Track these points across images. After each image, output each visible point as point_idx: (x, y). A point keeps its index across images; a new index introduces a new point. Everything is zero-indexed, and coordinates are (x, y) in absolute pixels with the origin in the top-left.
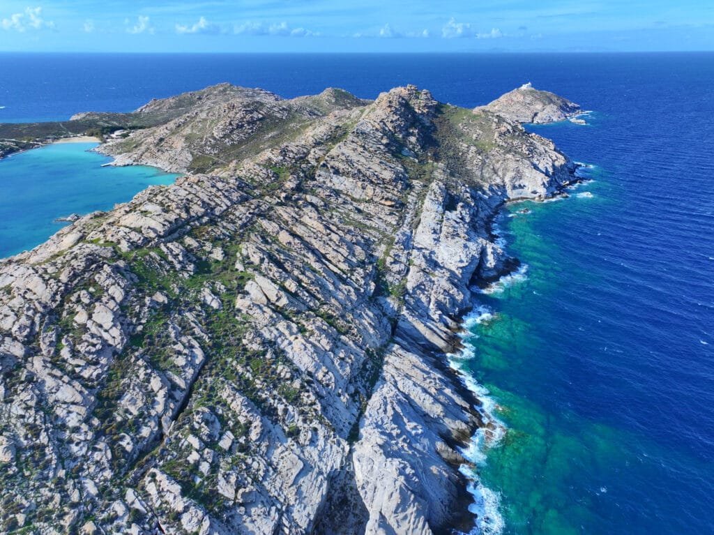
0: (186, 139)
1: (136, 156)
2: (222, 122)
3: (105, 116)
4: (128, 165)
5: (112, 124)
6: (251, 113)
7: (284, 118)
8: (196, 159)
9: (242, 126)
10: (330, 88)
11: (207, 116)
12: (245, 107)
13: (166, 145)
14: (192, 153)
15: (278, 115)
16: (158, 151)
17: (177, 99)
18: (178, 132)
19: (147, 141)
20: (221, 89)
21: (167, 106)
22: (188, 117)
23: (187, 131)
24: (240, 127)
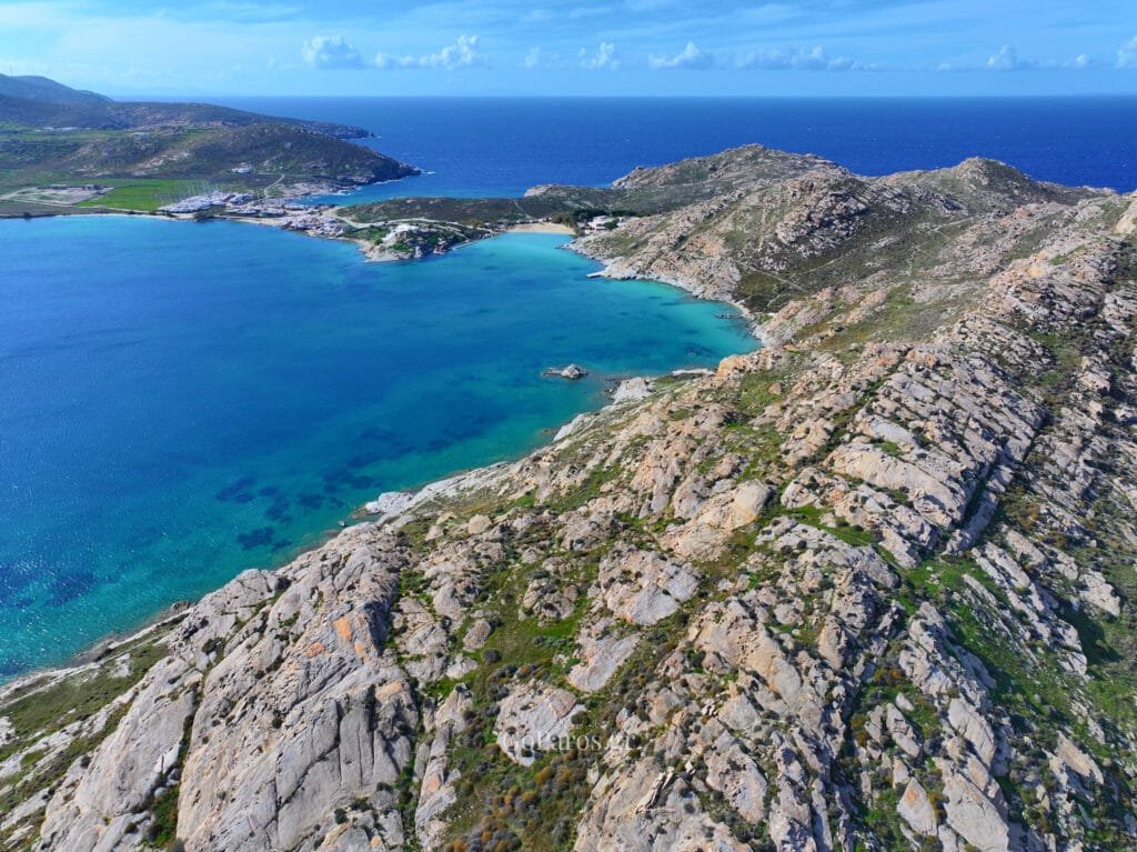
0: (727, 240)
1: (640, 263)
2: (793, 215)
3: (573, 192)
4: (629, 278)
5: (585, 205)
6: (846, 200)
7: (904, 212)
8: (747, 279)
9: (830, 223)
10: (976, 158)
11: (761, 201)
12: (832, 188)
13: (690, 248)
14: (739, 267)
15: (894, 206)
16: (679, 258)
17: (678, 168)
18: (709, 227)
19: (655, 239)
20: (750, 154)
21: (662, 179)
22: (725, 201)
23: (726, 225)
24: (826, 224)
